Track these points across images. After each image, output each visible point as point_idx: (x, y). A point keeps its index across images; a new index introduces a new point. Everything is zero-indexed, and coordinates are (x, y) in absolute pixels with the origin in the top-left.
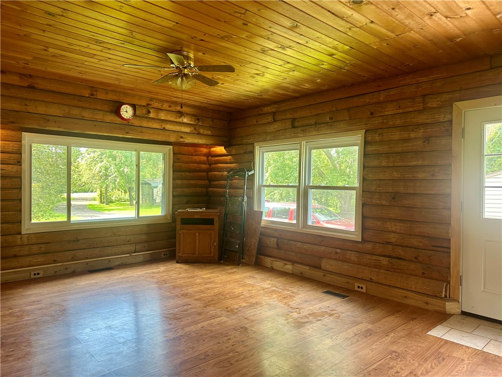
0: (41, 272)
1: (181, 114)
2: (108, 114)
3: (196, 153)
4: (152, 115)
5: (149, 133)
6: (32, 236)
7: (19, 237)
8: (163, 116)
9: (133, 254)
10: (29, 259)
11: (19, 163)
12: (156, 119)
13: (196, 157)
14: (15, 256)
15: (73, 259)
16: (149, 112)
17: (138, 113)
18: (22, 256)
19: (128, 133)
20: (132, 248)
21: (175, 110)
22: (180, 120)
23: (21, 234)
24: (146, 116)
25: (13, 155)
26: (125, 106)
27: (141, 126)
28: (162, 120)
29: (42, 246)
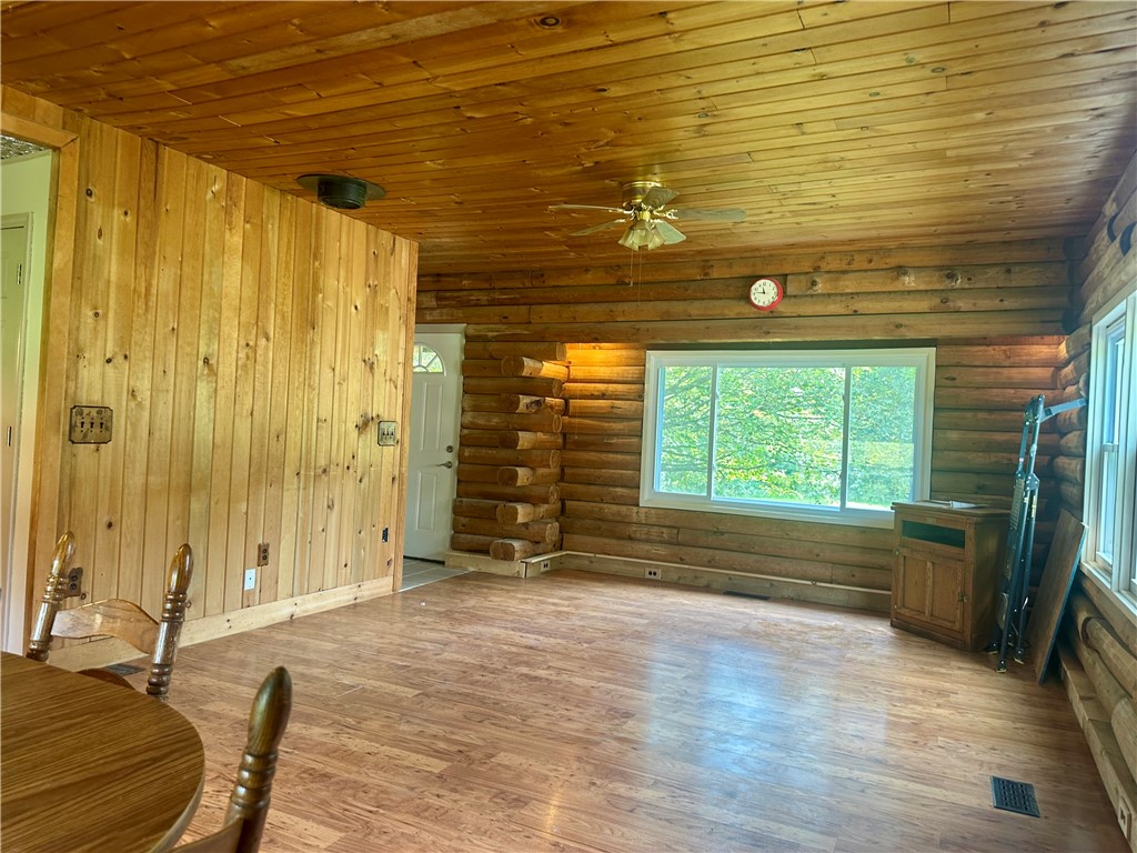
0: (659, 572)
1: (900, 270)
2: (732, 302)
3: (1012, 360)
4: (820, 288)
5: (813, 328)
6: (652, 511)
7: (635, 509)
8: (849, 284)
9: (818, 584)
10: (647, 547)
11: (640, 397)
12: (836, 295)
13: (1014, 370)
14: (630, 538)
15: (711, 563)
16: (814, 283)
17: (791, 289)
18: (639, 540)
19: (769, 333)
20: (826, 572)
21: (885, 266)
22: (897, 286)
23: (638, 505)
24: (809, 292)
25: (633, 386)
26: (761, 282)
27: (800, 316)
28: (848, 294)
29: (665, 530)
